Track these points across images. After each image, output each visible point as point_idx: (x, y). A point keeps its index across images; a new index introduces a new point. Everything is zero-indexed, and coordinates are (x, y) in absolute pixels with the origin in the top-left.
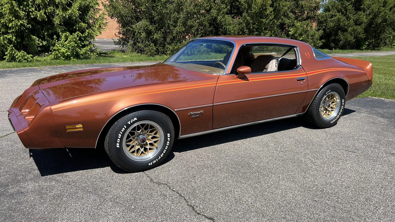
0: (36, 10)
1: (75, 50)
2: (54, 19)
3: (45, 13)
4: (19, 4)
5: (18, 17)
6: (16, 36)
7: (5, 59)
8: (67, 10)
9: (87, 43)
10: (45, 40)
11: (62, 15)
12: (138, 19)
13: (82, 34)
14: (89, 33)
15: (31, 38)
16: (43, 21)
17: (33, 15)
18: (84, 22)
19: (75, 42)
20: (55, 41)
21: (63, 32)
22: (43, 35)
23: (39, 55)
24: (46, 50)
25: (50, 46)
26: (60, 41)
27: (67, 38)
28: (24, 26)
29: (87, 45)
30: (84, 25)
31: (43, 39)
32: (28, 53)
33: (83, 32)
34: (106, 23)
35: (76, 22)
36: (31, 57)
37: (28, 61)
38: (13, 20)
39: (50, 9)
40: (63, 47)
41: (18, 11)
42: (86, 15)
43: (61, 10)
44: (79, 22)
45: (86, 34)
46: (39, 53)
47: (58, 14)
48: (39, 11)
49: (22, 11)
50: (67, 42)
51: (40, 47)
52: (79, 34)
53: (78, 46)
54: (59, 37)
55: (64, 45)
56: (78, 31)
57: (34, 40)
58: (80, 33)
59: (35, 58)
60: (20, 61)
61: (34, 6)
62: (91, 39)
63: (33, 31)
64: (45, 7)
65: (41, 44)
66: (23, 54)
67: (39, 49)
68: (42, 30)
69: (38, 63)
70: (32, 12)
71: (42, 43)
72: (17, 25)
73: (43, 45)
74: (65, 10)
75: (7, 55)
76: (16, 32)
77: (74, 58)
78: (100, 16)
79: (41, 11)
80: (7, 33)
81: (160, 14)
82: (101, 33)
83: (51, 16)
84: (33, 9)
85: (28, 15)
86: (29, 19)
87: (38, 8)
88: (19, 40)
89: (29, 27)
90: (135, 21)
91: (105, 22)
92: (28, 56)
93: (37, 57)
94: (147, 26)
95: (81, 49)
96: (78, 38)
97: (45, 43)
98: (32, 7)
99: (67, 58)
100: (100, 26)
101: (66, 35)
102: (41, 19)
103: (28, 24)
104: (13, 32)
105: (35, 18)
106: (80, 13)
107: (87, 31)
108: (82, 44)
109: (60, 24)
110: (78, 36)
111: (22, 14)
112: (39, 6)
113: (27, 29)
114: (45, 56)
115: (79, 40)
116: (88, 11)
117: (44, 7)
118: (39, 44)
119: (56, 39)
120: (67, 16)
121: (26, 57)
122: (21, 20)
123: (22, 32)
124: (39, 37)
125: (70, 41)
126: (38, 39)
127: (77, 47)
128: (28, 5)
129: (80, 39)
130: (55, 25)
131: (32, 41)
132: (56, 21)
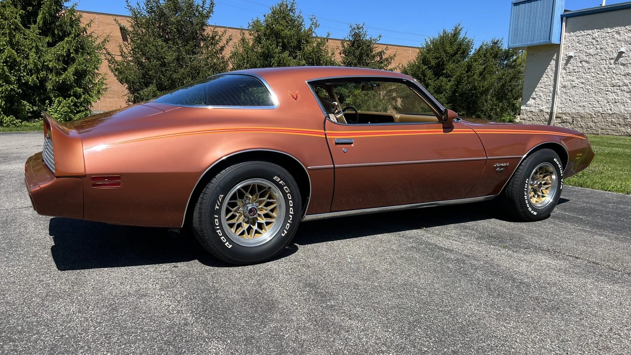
0: (28, 74)
1: (69, 116)
2: (47, 84)
3: (37, 78)
4: (10, 69)
5: (8, 82)
6: (5, 101)
8: (61, 74)
9: (82, 109)
10: (36, 106)
11: (55, 80)
12: (147, 85)
13: (78, 100)
14: (85, 98)
15: (21, 103)
16: (35, 85)
17: (25, 80)
18: (80, 88)
19: (69, 107)
20: (47, 106)
21: (55, 97)
22: (35, 99)
23: (28, 121)
24: (36, 115)
25: (40, 111)
26: (53, 106)
27: (60, 102)
28: (14, 91)
29: (83, 111)
30: (79, 90)
31: (34, 104)
32: (17, 118)
33: (78, 96)
34: (106, 88)
35: (71, 87)
36: (20, 122)
37: (16, 126)
38: (3, 85)
39: (42, 74)
40: (56, 112)
41: (8, 76)
42: (83, 80)
43: (54, 74)
44: (75, 87)
45: (82, 100)
46: (28, 119)
47: (51, 79)
48: (31, 76)
49: (13, 75)
50: (60, 107)
51: (30, 112)
52: (73, 99)
53: (72, 112)
54: (51, 102)
55: (57, 111)
56: (73, 96)
57: (25, 106)
58: (75, 99)
59: (23, 123)
60: (8, 126)
61: (26, 71)
62: (88, 104)
63: (24, 96)
64: (38, 71)
65: (31, 110)
66: (11, 119)
67: (29, 115)
68: (34, 94)
69: (26, 128)
70: (23, 77)
71: (33, 109)
72: (7, 90)
73: (33, 111)
74: (58, 74)
76: (5, 97)
78: (98, 81)
79: (33, 76)
81: (170, 78)
82: (99, 98)
83: (43, 81)
84: (25, 74)
85: (19, 80)
86: (19, 84)
87: (30, 72)
88: (9, 105)
89: (19, 92)
90: (144, 87)
91: (104, 87)
92: (16, 120)
93: (26, 122)
94: (155, 92)
95: (74, 115)
96: (72, 104)
97: (35, 108)
98: (24, 72)
100: (99, 92)
101: (58, 101)
102: (33, 84)
103: (18, 89)
105: (27, 83)
106: (75, 77)
107: (83, 96)
108: (77, 110)
109: (54, 89)
110: (72, 101)
111: (13, 78)
112: (31, 70)
113: (17, 93)
114: (34, 122)
115: (73, 105)
116: (85, 76)
117: (36, 72)
118: (29, 109)
119: (48, 104)
120: (61, 81)
121: (15, 122)
122: (11, 85)
123: (13, 96)
124: (30, 102)
125: (64, 107)
126: (28, 104)
127: (70, 112)
128: (19, 70)
129: (75, 105)
130: (48, 90)
131: (21, 106)
132: (49, 86)
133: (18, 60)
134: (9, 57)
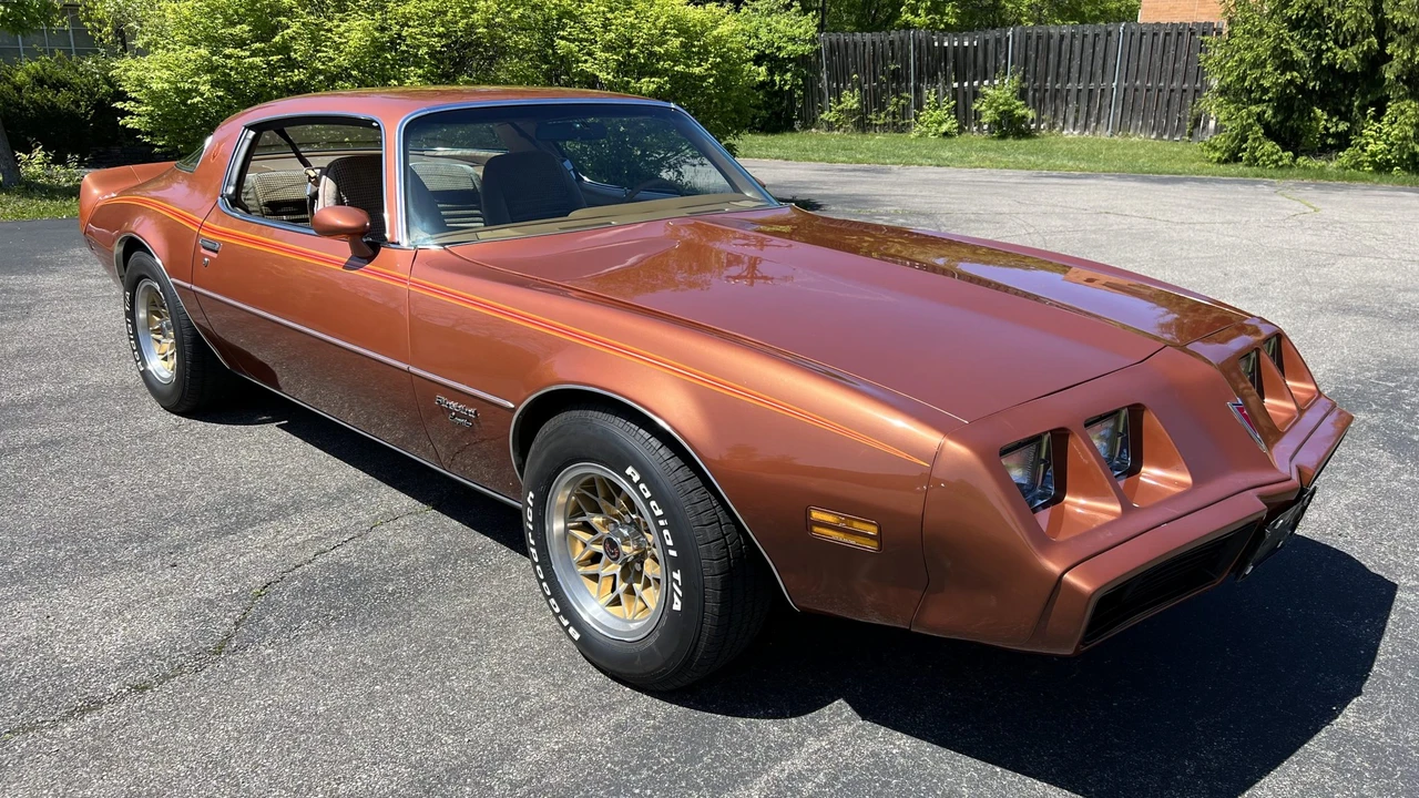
2: (1383, 68)
6: (1274, 108)
7: (1241, 158)
10: (1347, 119)
15: (1309, 113)
17: (1328, 58)
20: (1368, 121)
21: (1396, 99)
22: (1351, 103)
25: (1351, 135)
26: (1380, 122)
27: (1398, 114)
28: (1296, 85)
31: (1343, 116)
32: (1286, 148)
36: (1289, 157)
37: (1277, 166)
46: (1323, 151)
50: (1395, 125)
51: (1331, 136)
54: (1380, 113)
57: (1317, 120)
59: (1297, 160)
60: (1260, 165)
61: (1338, 36)
65: (1333, 130)
66: (1272, 149)
67: (1330, 141)
68: (1352, 93)
69: (1298, 171)
70: (1328, 51)
71: (1336, 127)
73: (1337, 132)
75: (1245, 150)
76: (1277, 99)
77: (1405, 168)
80: (1259, 101)
83: (1377, 59)
85: (1316, 60)
88: (1280, 118)
89: (1315, 86)
92: (1282, 154)
93: (1305, 158)
97: (1344, 127)
99: (1382, 167)
101: (1399, 108)
102: (1346, 68)
103: (1310, 81)
104: (1270, 100)
105: (1331, 66)
118: (1326, 128)
119: (1372, 117)
121: (1276, 157)
123: (1292, 98)
124: (1334, 112)
126: (1328, 117)
130: (1387, 83)
131: (1310, 120)
132: (1389, 74)
133: (1327, 11)
134: (1308, 7)
